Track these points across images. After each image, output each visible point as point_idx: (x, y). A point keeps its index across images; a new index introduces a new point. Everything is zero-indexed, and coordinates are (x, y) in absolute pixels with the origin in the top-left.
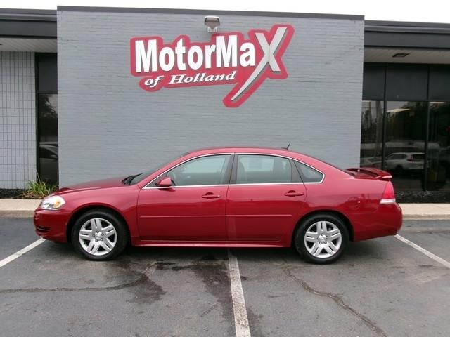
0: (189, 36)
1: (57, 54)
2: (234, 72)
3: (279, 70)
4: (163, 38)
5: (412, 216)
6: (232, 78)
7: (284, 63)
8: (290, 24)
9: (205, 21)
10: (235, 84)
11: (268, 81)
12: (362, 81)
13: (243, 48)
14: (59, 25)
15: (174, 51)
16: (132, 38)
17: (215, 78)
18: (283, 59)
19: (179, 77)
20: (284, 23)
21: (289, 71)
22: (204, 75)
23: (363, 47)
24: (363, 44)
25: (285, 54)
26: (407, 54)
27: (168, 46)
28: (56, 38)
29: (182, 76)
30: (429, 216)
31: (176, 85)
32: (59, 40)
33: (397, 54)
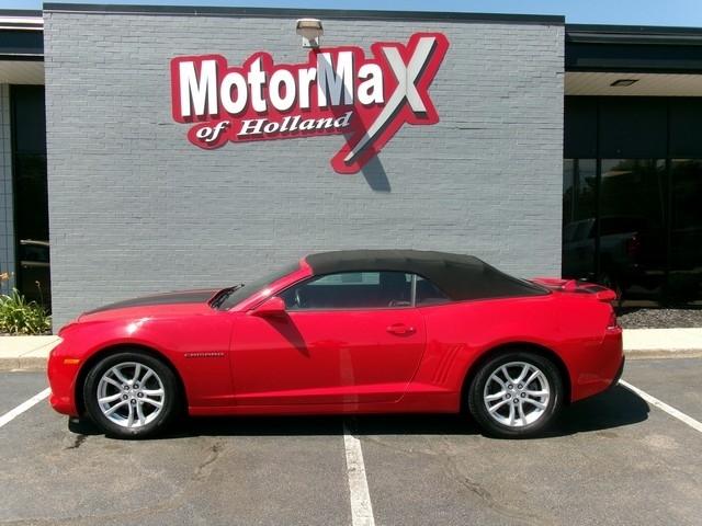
0: (270, 53)
1: (43, 86)
2: (349, 114)
3: (424, 110)
4: (227, 58)
5: (654, 353)
6: (345, 124)
7: (432, 98)
8: (440, 31)
9: (298, 27)
10: (351, 134)
11: (407, 129)
12: (562, 127)
13: (363, 72)
15: (246, 79)
16: (172, 57)
17: (315, 124)
18: (432, 92)
19: (254, 124)
20: (430, 31)
21: (439, 111)
22: (297, 118)
23: (563, 70)
24: (563, 65)
25: (434, 82)
26: (635, 81)
27: (235, 70)
28: (42, 59)
29: (260, 122)
30: (683, 352)
31: (250, 137)
32: (47, 62)
33: (618, 81)
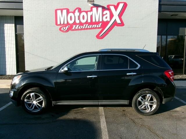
0: (81, 8)
1: (23, 16)
4: (69, 9)
5: (179, 87)
7: (123, 19)
8: (125, 2)
9: (88, 1)
11: (116, 27)
12: (157, 27)
14: (24, 4)
16: (55, 9)
18: (123, 17)
20: (122, 2)
21: (124, 23)
23: (158, 12)
24: (158, 10)
25: (123, 15)
26: (177, 15)
28: (23, 9)
32: (24, 11)
33: (173, 15)
